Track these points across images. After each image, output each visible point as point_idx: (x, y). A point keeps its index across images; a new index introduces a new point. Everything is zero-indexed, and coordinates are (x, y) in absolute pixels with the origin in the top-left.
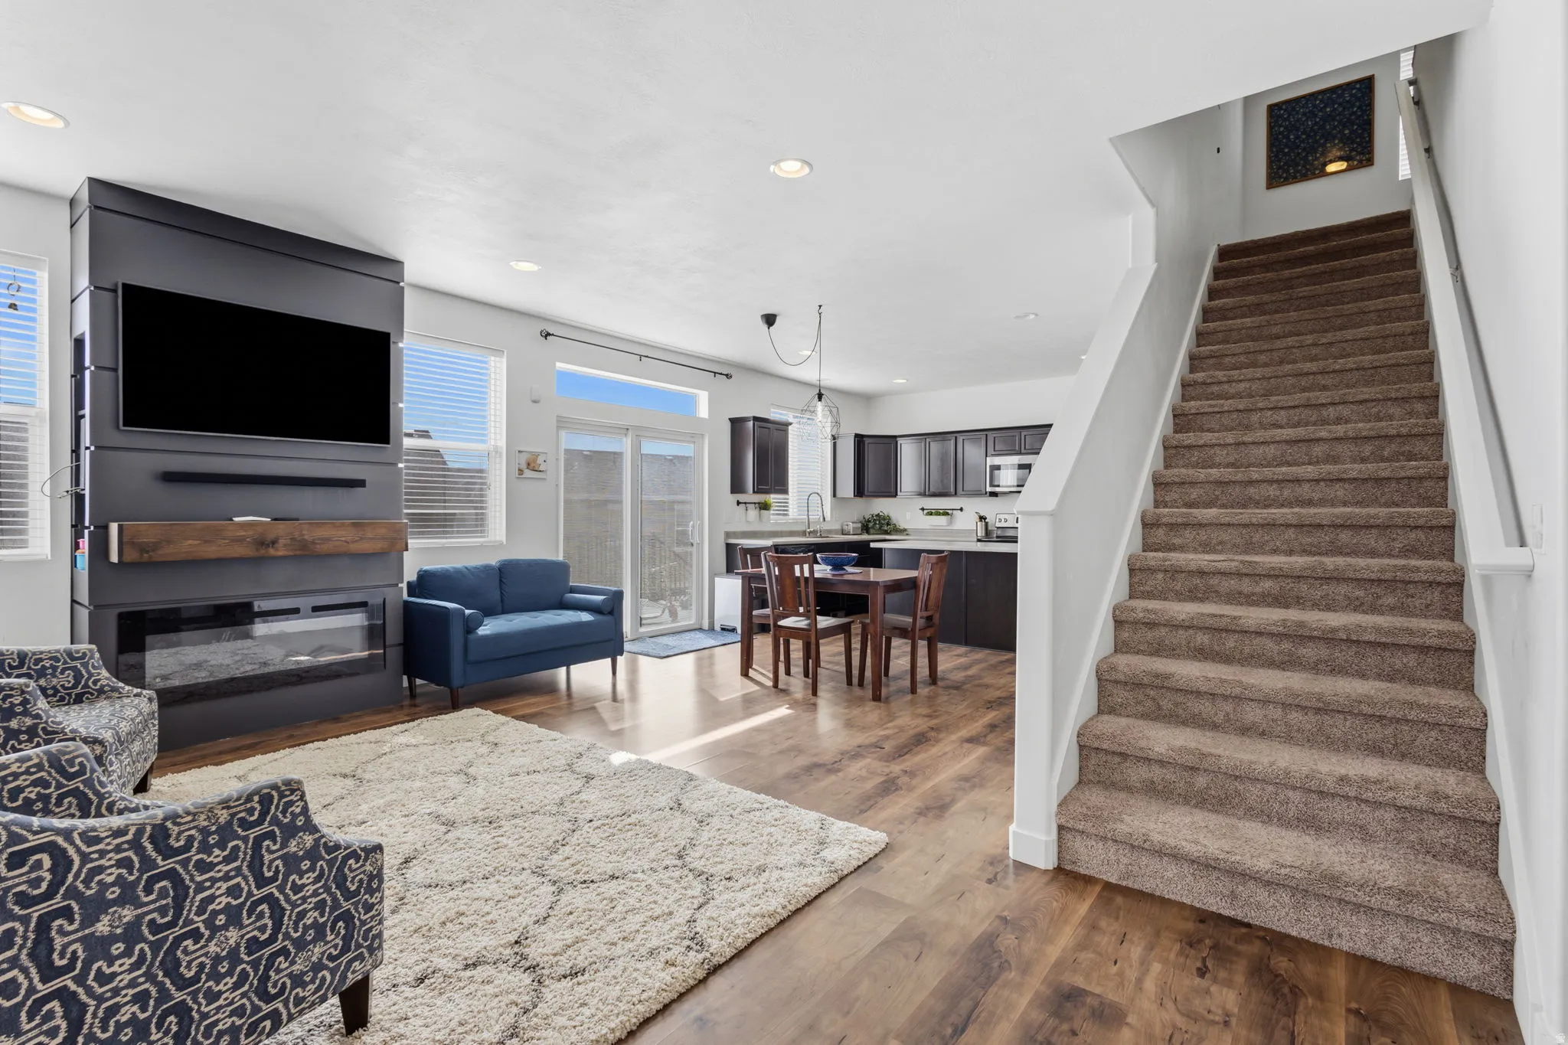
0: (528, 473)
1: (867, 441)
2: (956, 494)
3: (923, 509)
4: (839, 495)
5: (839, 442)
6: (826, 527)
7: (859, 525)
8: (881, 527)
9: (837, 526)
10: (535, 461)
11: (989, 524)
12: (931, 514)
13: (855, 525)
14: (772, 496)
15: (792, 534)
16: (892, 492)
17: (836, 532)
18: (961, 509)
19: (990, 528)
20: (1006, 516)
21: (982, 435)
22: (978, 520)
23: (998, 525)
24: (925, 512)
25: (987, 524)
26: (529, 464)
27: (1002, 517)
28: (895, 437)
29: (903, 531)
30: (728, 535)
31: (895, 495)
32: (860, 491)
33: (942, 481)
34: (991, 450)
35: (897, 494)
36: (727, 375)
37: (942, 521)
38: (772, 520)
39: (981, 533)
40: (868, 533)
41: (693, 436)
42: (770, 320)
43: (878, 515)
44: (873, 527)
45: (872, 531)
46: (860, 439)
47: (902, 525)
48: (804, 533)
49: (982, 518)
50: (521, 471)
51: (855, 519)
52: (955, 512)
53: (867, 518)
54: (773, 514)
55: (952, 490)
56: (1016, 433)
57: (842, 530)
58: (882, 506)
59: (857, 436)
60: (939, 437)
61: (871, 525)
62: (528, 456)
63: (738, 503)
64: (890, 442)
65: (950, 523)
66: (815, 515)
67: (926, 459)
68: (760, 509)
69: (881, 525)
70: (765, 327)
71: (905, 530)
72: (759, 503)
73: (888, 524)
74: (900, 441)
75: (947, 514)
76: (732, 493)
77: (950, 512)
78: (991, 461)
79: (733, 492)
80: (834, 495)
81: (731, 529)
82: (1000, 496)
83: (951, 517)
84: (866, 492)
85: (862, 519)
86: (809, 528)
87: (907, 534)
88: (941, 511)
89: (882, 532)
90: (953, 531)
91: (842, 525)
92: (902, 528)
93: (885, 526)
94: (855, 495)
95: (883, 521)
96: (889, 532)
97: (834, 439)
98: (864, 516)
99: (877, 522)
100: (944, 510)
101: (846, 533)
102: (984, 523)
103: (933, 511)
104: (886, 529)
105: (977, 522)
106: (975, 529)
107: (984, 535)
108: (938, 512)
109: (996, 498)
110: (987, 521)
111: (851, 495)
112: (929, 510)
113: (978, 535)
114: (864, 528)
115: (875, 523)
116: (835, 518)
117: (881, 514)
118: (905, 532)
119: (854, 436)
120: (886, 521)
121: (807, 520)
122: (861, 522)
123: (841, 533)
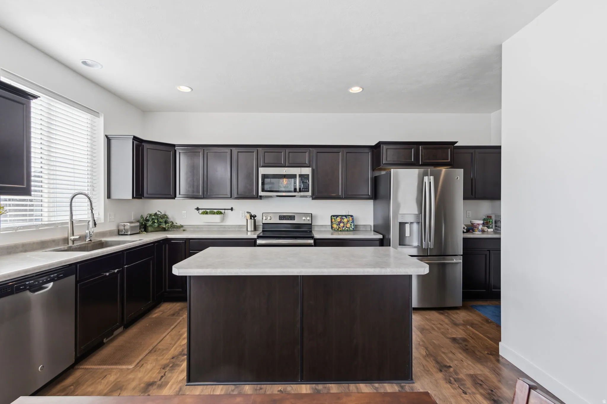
1: (146, 146)
2: (231, 197)
3: (198, 209)
4: (114, 196)
5: (113, 142)
6: (96, 230)
7: (138, 224)
8: (159, 225)
9: (113, 228)
11: (257, 220)
12: (205, 213)
13: (133, 225)
15: (43, 245)
16: (171, 195)
17: (111, 233)
18: (232, 209)
19: (257, 224)
21: (254, 150)
22: (249, 218)
23: (264, 221)
24: (201, 211)
25: (255, 221)
27: (268, 215)
28: (173, 146)
29: (180, 228)
31: (174, 197)
32: (139, 193)
34: (263, 163)
35: (175, 197)
37: (216, 218)
39: (250, 228)
40: (146, 231)
43: (156, 214)
44: (151, 226)
45: (150, 228)
46: (139, 143)
47: (178, 222)
48: (64, 243)
49: (253, 217)
51: (132, 219)
52: (226, 211)
53: (145, 217)
55: (228, 193)
56: (282, 150)
57: (119, 231)
58: (160, 207)
59: (135, 138)
60: (215, 150)
61: (150, 223)
64: (170, 150)
65: (223, 220)
67: (204, 168)
69: (160, 223)
71: (182, 226)
73: (166, 222)
74: (178, 150)
75: (221, 213)
77: (223, 211)
78: (263, 171)
80: (109, 196)
82: (264, 199)
83: (222, 215)
84: (145, 195)
85: (139, 218)
86: (73, 235)
87: (184, 230)
88: (215, 211)
89: (160, 229)
90: (225, 226)
91: (118, 226)
92: (178, 224)
93: (164, 224)
94: (133, 197)
95: (161, 220)
96: (167, 229)
97: (109, 139)
98: (142, 216)
99: (156, 221)
100: (217, 210)
101: (123, 233)
102: (253, 220)
103: (208, 211)
104: (164, 226)
105: (247, 220)
106: (246, 224)
107: (253, 230)
108: (212, 212)
109: (260, 200)
110: (255, 218)
111: (130, 197)
112: (204, 210)
113: (249, 230)
114: (142, 227)
115: (154, 222)
116: (110, 219)
117: (158, 213)
118: (182, 229)
119: (133, 139)
120: (164, 220)
121: (69, 225)
122: (138, 221)
123: (117, 233)
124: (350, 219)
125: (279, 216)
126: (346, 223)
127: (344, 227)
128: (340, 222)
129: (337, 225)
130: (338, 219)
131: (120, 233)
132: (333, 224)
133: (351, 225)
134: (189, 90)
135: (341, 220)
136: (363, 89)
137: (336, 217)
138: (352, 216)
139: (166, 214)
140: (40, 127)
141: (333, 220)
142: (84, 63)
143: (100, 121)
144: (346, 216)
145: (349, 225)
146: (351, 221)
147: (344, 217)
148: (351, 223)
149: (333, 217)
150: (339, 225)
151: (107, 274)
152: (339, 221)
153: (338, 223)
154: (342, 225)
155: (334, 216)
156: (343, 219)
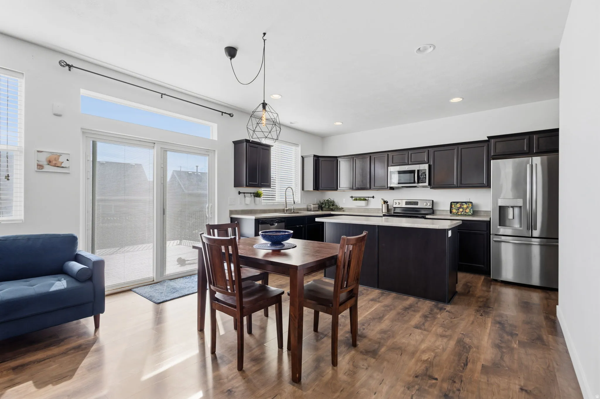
0: (48, 168)
1: (321, 159)
3: (352, 197)
4: (305, 189)
5: (305, 159)
6: (296, 207)
7: (317, 206)
8: (329, 208)
9: (305, 207)
10: (56, 159)
11: (389, 205)
12: (356, 200)
13: (314, 206)
14: (263, 189)
15: (275, 211)
16: (335, 188)
17: (303, 210)
18: (373, 197)
19: (390, 208)
20: (400, 201)
21: (386, 155)
22: (383, 203)
23: (395, 206)
24: (353, 198)
25: (388, 205)
26: (50, 162)
27: (397, 201)
28: (336, 157)
29: (341, 209)
30: (231, 212)
32: (317, 187)
33: (362, 181)
34: (390, 163)
35: (337, 189)
36: (230, 114)
37: (362, 203)
38: (262, 203)
39: (385, 210)
40: (322, 210)
41: (208, 150)
42: (232, 52)
43: (328, 200)
44: (325, 207)
45: (324, 209)
46: (317, 159)
47: (341, 206)
48: (283, 211)
49: (385, 202)
50: (40, 167)
51: (315, 203)
52: (369, 198)
53: (322, 202)
54: (263, 200)
55: (368, 186)
56: (406, 153)
57: (307, 208)
58: (330, 195)
59: (315, 156)
60: (361, 157)
61: (323, 206)
62: (48, 155)
63: (240, 193)
64: (334, 160)
65: (367, 204)
66: (290, 200)
67: (353, 170)
68: (255, 196)
69: (329, 206)
70: (228, 58)
71: (342, 208)
72: (253, 193)
73: (333, 205)
74: (339, 160)
75: (365, 200)
76: (234, 187)
77: (367, 199)
78: (391, 169)
79: (236, 185)
80: (303, 189)
81: (233, 208)
82: (396, 190)
83: (367, 201)
84: (320, 188)
85: (319, 202)
86: (286, 208)
87: (343, 211)
88: (362, 198)
89: (330, 210)
90: (369, 209)
91: (307, 206)
92: (340, 207)
93: (331, 206)
94: (314, 190)
95: (330, 204)
96: (333, 209)
97: (303, 158)
98: (320, 201)
99: (327, 204)
100: (363, 198)
101: (309, 210)
102: (386, 205)
103: (358, 198)
104: (332, 208)
105: (382, 205)
106: (381, 208)
107: (386, 212)
108: (360, 199)
109: (393, 191)
110: (388, 204)
111: (312, 190)
112: (355, 198)
113: (383, 212)
114: (320, 208)
115: (326, 205)
116: (303, 202)
117: (329, 200)
118: (342, 210)
119: (314, 157)
120: (332, 203)
121: (285, 203)
122: (318, 204)
123: (307, 210)
124: (470, 205)
125: (406, 202)
126: (465, 209)
127: (462, 212)
128: (460, 208)
129: (457, 210)
130: (458, 205)
131: (308, 210)
132: (452, 209)
133: (470, 210)
134: (341, 123)
135: (461, 206)
136: (463, 99)
137: (456, 203)
138: (471, 203)
139: (334, 201)
140: (275, 152)
141: (453, 206)
142: (291, 123)
143: (299, 149)
144: (466, 203)
145: (468, 210)
146: (470, 207)
147: (464, 204)
148: (471, 208)
149: (453, 204)
150: (459, 210)
151: (298, 226)
152: (458, 207)
153: (457, 208)
154: (461, 210)
155: (454, 202)
156: (463, 205)
